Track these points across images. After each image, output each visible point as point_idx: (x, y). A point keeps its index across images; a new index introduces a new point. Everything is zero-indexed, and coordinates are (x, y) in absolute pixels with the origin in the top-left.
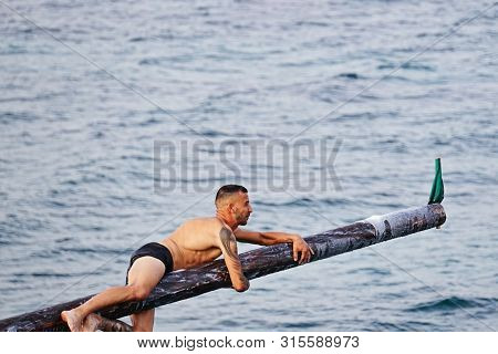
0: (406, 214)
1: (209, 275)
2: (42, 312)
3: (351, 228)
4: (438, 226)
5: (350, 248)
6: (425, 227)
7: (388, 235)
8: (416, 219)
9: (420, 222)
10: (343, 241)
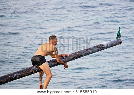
0: (112, 42)
1: (63, 59)
2: (22, 70)
3: (98, 46)
4: (120, 44)
5: (98, 51)
6: (117, 45)
7: (108, 47)
8: (114, 43)
9: (116, 43)
10: (97, 49)
